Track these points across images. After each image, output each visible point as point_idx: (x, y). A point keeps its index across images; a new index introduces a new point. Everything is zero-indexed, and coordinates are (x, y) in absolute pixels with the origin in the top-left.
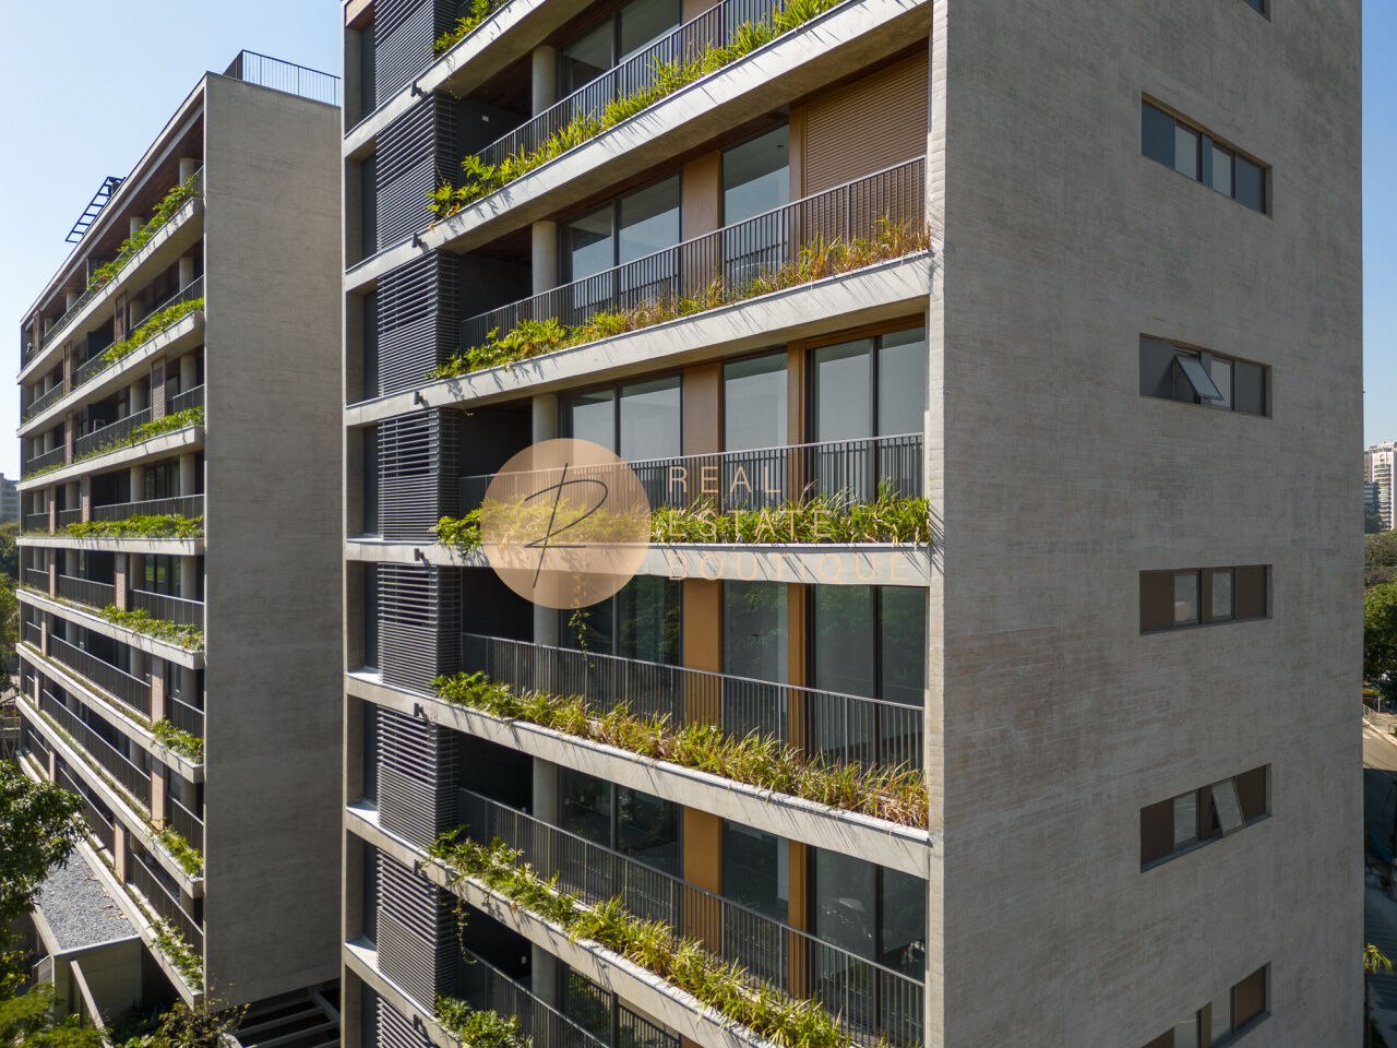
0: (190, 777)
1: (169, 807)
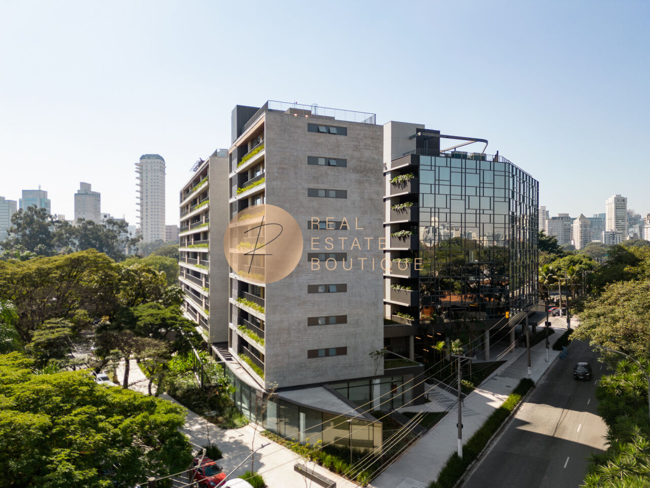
0: (208, 297)
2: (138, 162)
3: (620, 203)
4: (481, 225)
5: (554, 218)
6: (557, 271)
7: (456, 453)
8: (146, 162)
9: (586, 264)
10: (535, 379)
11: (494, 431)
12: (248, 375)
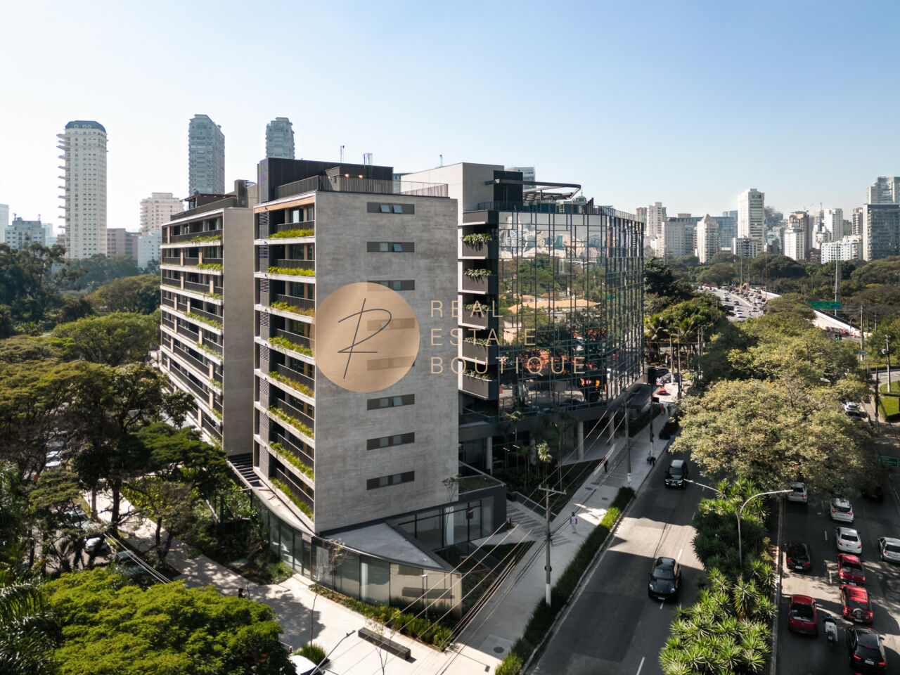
0: (219, 394)
1: (214, 403)
2: (63, 132)
3: (756, 198)
4: (573, 227)
5: (673, 220)
6: (669, 323)
7: (544, 600)
8: (76, 133)
9: (703, 314)
10: (635, 487)
11: (586, 564)
12: (286, 508)
